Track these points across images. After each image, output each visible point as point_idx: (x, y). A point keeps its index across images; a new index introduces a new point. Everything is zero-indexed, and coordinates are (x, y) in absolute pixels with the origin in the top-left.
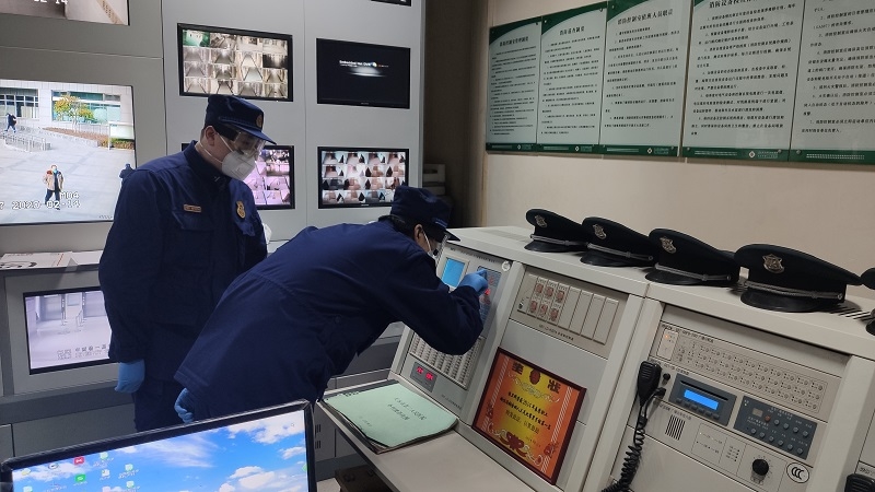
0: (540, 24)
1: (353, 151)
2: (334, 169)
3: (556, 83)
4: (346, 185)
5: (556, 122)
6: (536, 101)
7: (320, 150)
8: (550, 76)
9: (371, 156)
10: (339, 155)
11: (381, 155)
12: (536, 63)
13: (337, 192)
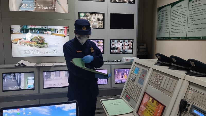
0: (170, 5)
1: (119, 40)
2: (114, 44)
3: (174, 21)
4: (117, 48)
5: (175, 31)
6: (169, 26)
7: (111, 40)
8: (173, 19)
9: (123, 41)
10: (115, 41)
11: (126, 41)
12: (169, 16)
13: (115, 50)
